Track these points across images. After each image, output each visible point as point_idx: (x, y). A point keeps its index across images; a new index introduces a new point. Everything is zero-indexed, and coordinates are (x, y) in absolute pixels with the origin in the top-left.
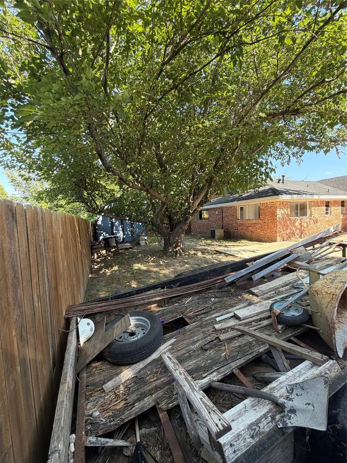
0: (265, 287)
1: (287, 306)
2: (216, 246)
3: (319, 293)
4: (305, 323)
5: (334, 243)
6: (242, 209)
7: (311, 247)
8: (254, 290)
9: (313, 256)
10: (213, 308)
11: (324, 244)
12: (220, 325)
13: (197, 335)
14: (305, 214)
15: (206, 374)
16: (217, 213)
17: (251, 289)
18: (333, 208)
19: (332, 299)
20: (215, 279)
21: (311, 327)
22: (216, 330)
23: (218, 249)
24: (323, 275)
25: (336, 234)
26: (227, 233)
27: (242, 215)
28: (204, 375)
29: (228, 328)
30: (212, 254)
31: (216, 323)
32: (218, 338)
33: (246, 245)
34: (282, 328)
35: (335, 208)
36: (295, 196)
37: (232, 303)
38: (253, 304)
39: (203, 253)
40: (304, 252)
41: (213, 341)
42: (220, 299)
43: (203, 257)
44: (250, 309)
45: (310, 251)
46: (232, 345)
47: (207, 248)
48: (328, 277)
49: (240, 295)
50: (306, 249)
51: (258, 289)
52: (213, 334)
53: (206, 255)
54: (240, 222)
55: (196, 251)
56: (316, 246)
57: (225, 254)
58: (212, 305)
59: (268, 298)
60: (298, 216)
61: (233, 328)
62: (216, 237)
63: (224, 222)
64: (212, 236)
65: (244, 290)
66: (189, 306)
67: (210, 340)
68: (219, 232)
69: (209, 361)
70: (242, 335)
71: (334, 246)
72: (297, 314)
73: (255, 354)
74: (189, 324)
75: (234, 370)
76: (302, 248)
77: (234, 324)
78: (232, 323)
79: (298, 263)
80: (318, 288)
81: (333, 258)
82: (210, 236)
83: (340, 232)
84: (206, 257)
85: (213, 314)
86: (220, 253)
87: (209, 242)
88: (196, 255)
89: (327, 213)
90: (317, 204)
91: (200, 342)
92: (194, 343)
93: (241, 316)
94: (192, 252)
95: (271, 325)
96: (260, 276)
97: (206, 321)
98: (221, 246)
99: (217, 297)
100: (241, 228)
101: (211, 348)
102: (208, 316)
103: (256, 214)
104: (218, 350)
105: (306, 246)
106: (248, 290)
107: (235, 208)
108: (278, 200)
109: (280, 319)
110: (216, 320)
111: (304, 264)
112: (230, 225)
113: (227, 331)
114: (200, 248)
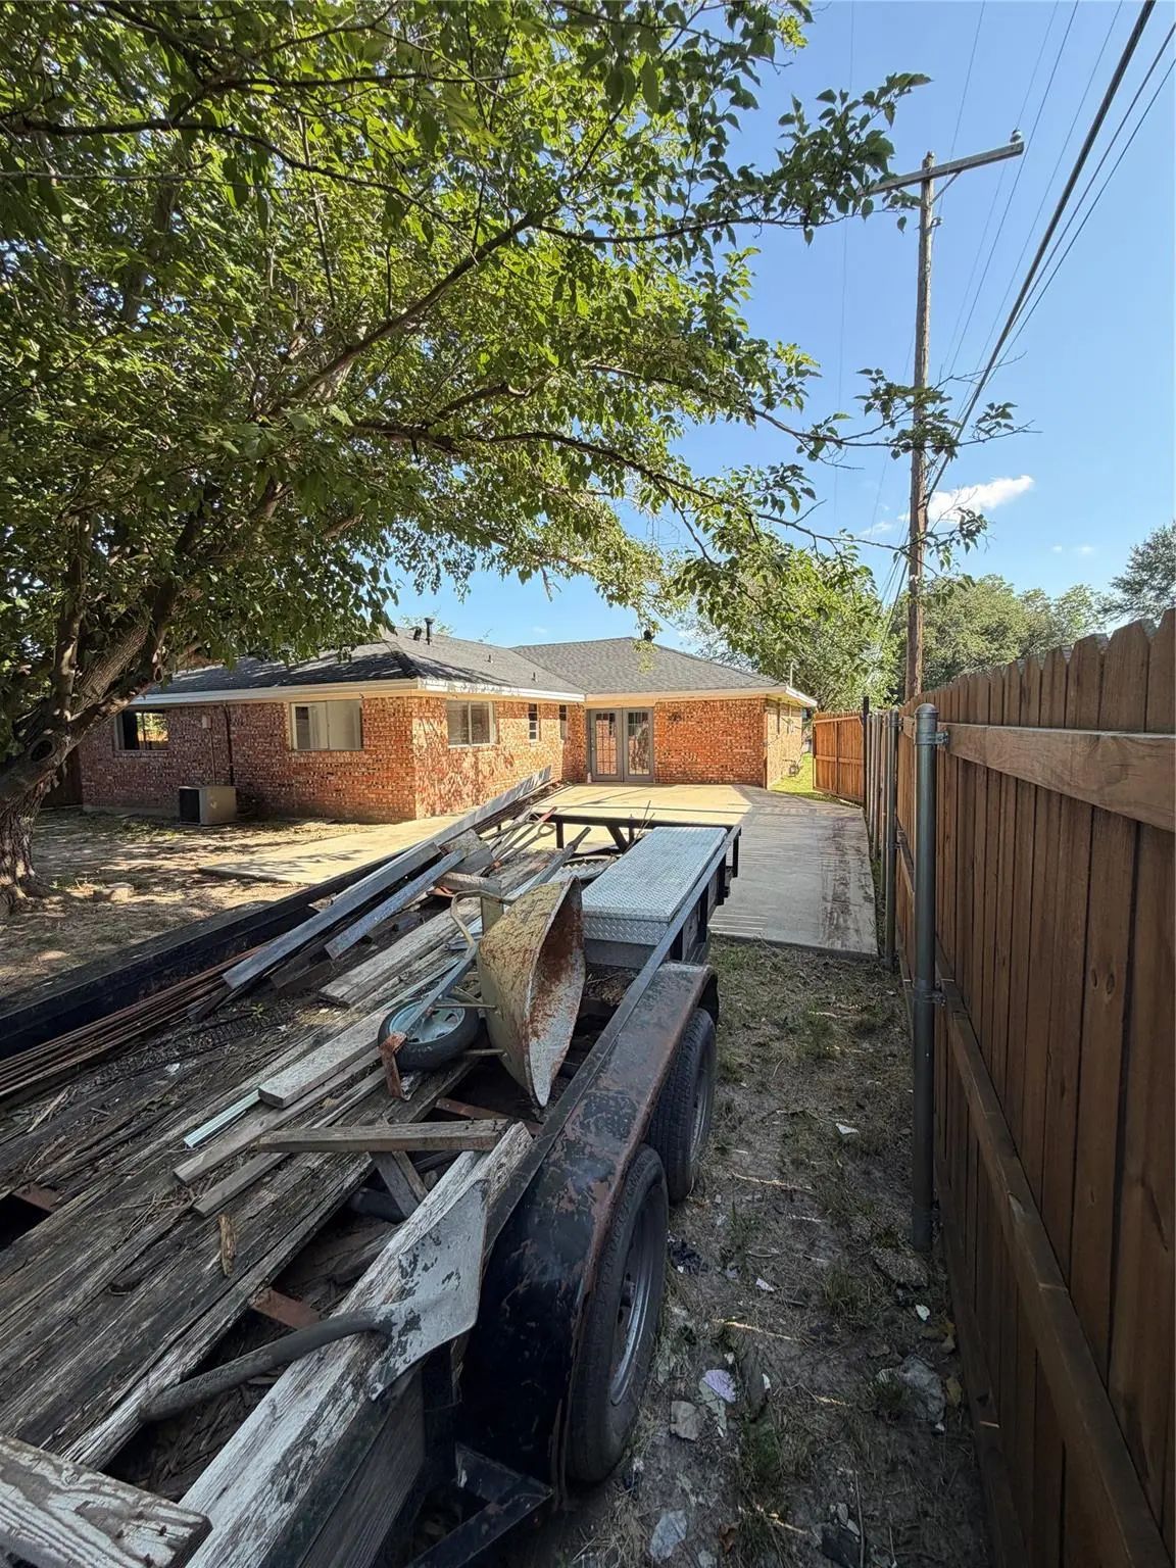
0: (371, 969)
1: (424, 1015)
2: (204, 852)
3: (498, 955)
4: (471, 1047)
5: (540, 815)
6: (302, 713)
7: (494, 830)
8: (335, 990)
9: (495, 854)
10: (174, 1100)
11: (520, 819)
12: (202, 1156)
13: (90, 1245)
14: (485, 737)
15: (129, 1384)
16: (205, 723)
17: (323, 990)
18: (543, 721)
19: (523, 963)
20: (182, 985)
21: (483, 1052)
22: (181, 1186)
23: (210, 861)
24: (511, 903)
25: (546, 789)
26: (249, 797)
27: (303, 734)
28: (116, 1396)
29: (234, 1156)
30: (182, 885)
31: (186, 1154)
32: (191, 1210)
33: (320, 839)
34: (411, 1085)
35: (550, 722)
36: (458, 684)
37: (254, 1057)
38: (329, 1037)
39: (140, 887)
40: (476, 846)
41: (169, 1231)
42: (206, 1058)
43: (143, 904)
44: (319, 1060)
45: (489, 843)
46: (249, 1211)
47: (159, 863)
48: (518, 907)
49: (289, 1019)
50: (482, 835)
51: (347, 983)
52: (169, 1205)
53: (158, 894)
54: (296, 758)
55: (106, 882)
56: (505, 825)
57: (240, 877)
58: (171, 1091)
59: (379, 1004)
60: (467, 742)
61: (254, 1150)
62: (204, 816)
63: (237, 758)
64: (188, 814)
65: (302, 996)
66: (48, 1134)
67: (154, 1236)
68: (216, 798)
69: (145, 1325)
70: (289, 1157)
71: (541, 820)
72: (449, 1029)
73: (328, 1204)
74: (48, 1214)
75: (252, 1301)
76: (472, 834)
77: (258, 1130)
78: (251, 1130)
79: (460, 877)
80: (496, 941)
81: (539, 853)
82: (177, 814)
83: (554, 785)
84: (157, 899)
85: (175, 1123)
86: (217, 876)
87: (171, 837)
88: (107, 898)
89: (533, 736)
90: (510, 709)
91: (106, 1265)
92: (73, 1282)
93: (283, 1095)
94: (83, 891)
95: (381, 1087)
96: (353, 940)
97: (137, 1166)
98: (225, 849)
99: (196, 1054)
100: (301, 779)
101: (154, 1269)
102: (147, 1145)
103: (350, 734)
104: (187, 1260)
105: (479, 828)
106: (314, 996)
107: (277, 709)
108: (414, 692)
109: (406, 1059)
110: (184, 1145)
111: (474, 879)
112: (262, 769)
113: (231, 1169)
114: (124, 866)
